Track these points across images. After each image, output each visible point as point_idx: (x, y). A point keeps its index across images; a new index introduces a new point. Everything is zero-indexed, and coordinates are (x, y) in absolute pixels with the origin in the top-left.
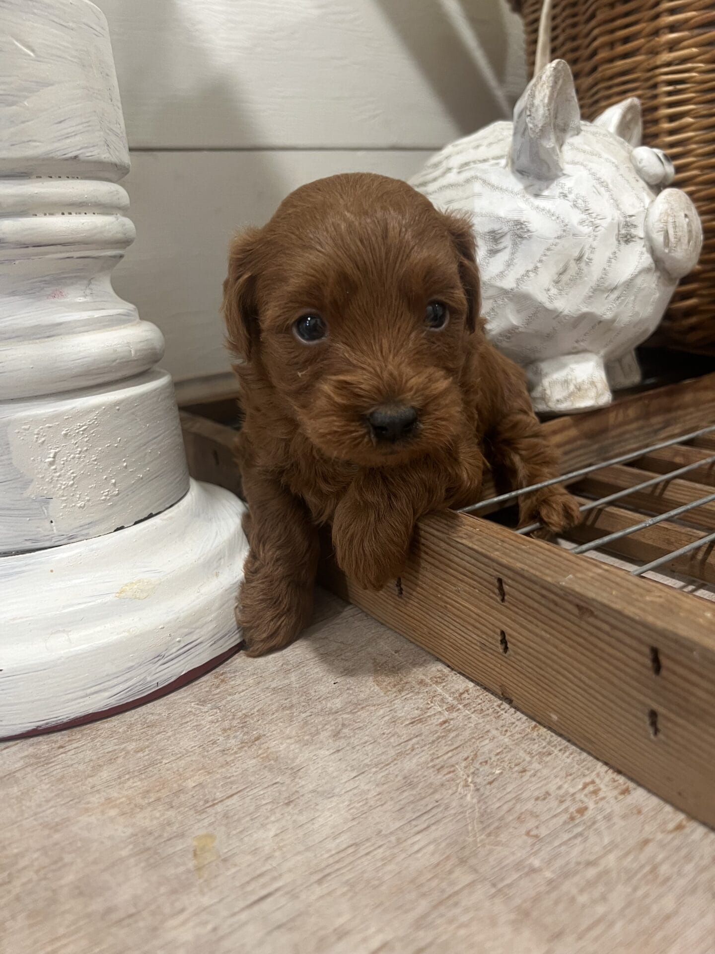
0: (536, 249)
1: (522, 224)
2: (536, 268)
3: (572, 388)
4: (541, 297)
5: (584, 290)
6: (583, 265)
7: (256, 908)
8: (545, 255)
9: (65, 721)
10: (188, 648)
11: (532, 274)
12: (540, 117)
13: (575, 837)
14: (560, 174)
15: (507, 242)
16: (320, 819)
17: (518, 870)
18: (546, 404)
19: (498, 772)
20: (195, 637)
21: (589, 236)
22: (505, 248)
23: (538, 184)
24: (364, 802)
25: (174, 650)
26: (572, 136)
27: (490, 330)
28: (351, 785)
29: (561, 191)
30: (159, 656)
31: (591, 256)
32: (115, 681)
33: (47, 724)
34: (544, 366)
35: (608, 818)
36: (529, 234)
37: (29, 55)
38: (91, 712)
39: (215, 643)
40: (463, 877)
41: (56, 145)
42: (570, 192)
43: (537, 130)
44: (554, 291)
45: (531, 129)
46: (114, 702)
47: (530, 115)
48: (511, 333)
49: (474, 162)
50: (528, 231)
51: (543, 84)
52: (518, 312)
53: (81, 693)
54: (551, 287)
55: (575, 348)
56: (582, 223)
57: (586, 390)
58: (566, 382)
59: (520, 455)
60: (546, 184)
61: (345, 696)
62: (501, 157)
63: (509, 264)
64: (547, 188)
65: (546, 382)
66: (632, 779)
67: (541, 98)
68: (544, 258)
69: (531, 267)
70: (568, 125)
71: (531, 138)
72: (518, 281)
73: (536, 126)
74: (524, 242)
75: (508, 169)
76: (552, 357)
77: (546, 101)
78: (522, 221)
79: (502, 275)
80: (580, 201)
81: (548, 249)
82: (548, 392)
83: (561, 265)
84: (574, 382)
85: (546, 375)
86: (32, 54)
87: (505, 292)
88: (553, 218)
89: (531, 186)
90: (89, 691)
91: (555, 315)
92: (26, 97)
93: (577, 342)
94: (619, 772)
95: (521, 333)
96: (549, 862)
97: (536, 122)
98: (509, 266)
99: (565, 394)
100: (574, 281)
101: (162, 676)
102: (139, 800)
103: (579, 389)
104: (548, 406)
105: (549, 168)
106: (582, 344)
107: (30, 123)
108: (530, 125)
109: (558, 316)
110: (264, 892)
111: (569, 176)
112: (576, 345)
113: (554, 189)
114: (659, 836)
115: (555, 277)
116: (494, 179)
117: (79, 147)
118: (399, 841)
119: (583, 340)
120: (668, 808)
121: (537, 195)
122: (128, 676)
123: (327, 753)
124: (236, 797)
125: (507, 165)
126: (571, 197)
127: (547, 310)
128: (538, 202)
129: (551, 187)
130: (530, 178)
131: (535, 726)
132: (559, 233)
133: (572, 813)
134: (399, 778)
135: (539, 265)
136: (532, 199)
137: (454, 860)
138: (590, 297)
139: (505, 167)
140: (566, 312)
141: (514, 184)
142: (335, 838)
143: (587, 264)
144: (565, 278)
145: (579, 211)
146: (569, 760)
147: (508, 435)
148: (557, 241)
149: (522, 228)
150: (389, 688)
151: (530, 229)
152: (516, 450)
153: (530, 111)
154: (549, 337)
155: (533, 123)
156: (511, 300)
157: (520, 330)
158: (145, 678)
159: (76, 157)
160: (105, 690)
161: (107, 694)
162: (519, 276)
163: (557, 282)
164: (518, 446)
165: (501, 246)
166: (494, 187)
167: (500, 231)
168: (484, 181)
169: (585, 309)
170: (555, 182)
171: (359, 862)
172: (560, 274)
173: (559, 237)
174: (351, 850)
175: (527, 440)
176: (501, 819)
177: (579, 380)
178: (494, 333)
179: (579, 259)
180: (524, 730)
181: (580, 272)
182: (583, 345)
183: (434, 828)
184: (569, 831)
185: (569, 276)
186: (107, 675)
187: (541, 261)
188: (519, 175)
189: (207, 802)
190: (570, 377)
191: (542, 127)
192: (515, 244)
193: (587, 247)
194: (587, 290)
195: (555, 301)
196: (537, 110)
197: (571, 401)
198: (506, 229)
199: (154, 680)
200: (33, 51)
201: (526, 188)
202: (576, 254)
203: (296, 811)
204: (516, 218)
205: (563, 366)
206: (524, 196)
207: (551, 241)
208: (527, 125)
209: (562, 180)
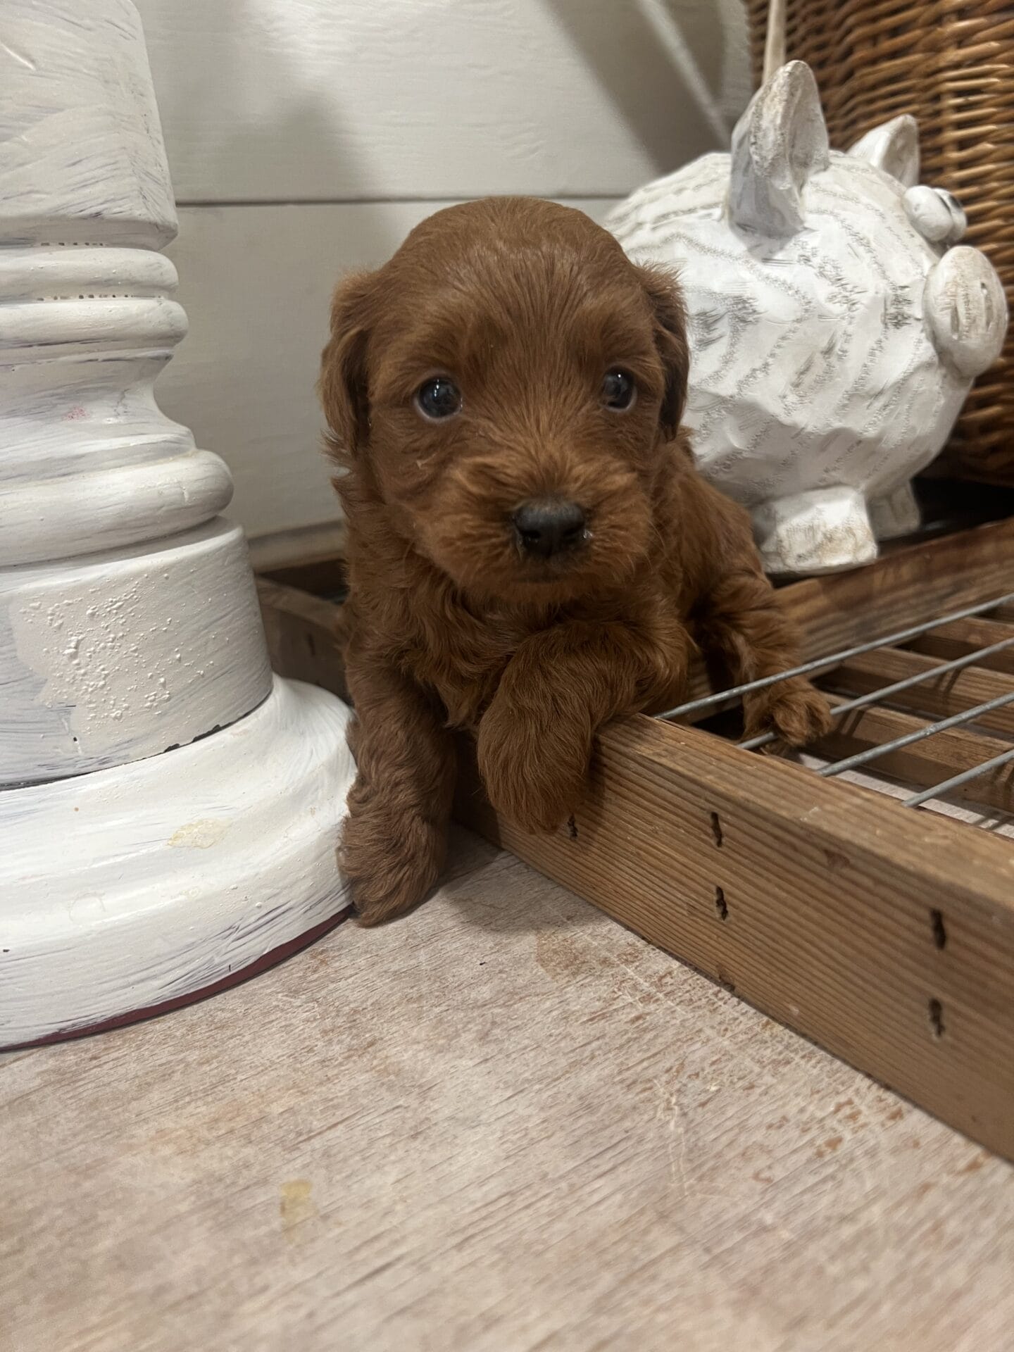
1: (745, 302)
2: (766, 365)
3: (819, 537)
4: (774, 407)
5: (836, 396)
6: (833, 360)
7: (369, 1285)
8: (779, 346)
9: (99, 1021)
10: (271, 917)
11: (760, 375)
12: (770, 146)
13: (824, 1181)
14: (799, 228)
15: (723, 328)
16: (460, 1158)
17: (741, 1229)
18: (783, 561)
19: (713, 1089)
20: (281, 901)
21: (843, 318)
22: (721, 337)
23: (767, 243)
24: (524, 1132)
25: (253, 919)
26: (817, 172)
27: (701, 456)
28: (504, 1109)
29: (801, 252)
30: (232, 928)
31: (846, 347)
32: (169, 965)
33: (74, 1025)
34: (780, 507)
35: (872, 1153)
36: (756, 316)
37: (28, 68)
38: (135, 1008)
39: (311, 908)
40: (663, 1240)
41: (69, 197)
42: (814, 255)
43: (766, 165)
44: (792, 398)
45: (757, 162)
46: (168, 994)
47: (755, 143)
48: (731, 460)
49: (676, 213)
50: (754, 311)
51: (775, 96)
52: (741, 429)
53: (121, 982)
54: (788, 392)
55: (824, 480)
56: (831, 298)
57: (841, 540)
58: (811, 529)
59: (745, 635)
60: (778, 243)
61: (496, 981)
62: (715, 205)
63: (727, 360)
64: (782, 248)
65: (782, 530)
66: (905, 1098)
67: (771, 117)
68: (777, 351)
69: (758, 364)
70: (811, 157)
71: (757, 176)
72: (741, 384)
73: (763, 158)
74: (749, 327)
75: (725, 222)
76: (791, 494)
77: (778, 121)
78: (745, 298)
79: (717, 376)
80: (828, 267)
81: (784, 338)
82: (786, 543)
83: (803, 360)
84: (822, 529)
85: (783, 519)
86: (31, 66)
87: (721, 401)
88: (790, 292)
89: (757, 246)
90: (132, 978)
91: (795, 433)
92: (24, 129)
93: (827, 471)
94: (888, 1088)
95: (746, 459)
96: (786, 1217)
97: (764, 153)
98: (726, 363)
99: (810, 546)
100: (821, 383)
101: (236, 956)
102: (204, 1133)
103: (830, 540)
104: (785, 564)
105: (783, 219)
106: (833, 474)
107: (29, 167)
108: (756, 158)
109: (798, 435)
110: (380, 1262)
111: (813, 231)
112: (825, 475)
113: (791, 251)
114: (945, 1179)
115: (794, 378)
116: (703, 237)
117: (101, 201)
118: (573, 1189)
119: (835, 469)
120: (958, 1139)
121: (766, 260)
122: (187, 957)
123: (471, 1063)
124: (340, 1127)
125: (722, 217)
126: (816, 261)
127: (782, 425)
128: (767, 269)
129: (787, 247)
130: (757, 235)
131: (768, 1023)
132: (799, 315)
133: (820, 1146)
134: (573, 1098)
135: (770, 360)
136: (760, 266)
137: (650, 1215)
138: (845, 406)
139: (719, 220)
140: (810, 429)
141: (734, 244)
142: (482, 1184)
143: (840, 358)
144: (808, 379)
145: (828, 282)
146: (815, 1072)
147: (726, 607)
148: (797, 325)
149: (745, 308)
150: (559, 970)
151: (758, 309)
152: (739, 628)
153: (755, 136)
154: (786, 465)
155: (760, 155)
156: (730, 411)
157: (745, 455)
158: (211, 960)
159: (98, 214)
160: (154, 977)
161: (156, 983)
162: (741, 377)
163: (796, 385)
164: (742, 622)
165: (715, 334)
166: (704, 250)
167: (713, 313)
168: (690, 241)
169: (837, 424)
170: (793, 241)
171: (516, 1218)
172: (802, 373)
173: (799, 321)
174: (504, 1201)
175: (754, 613)
176: (719, 1155)
177: (830, 527)
178: (706, 460)
179: (828, 351)
180: (751, 1029)
181: (829, 371)
182: (836, 475)
183: (622, 1169)
184: (814, 1172)
185: (814, 377)
186: (158, 956)
187: (772, 355)
188: (741, 231)
189: (299, 1134)
190: (816, 522)
191: (773, 159)
192: (735, 331)
193: (840, 333)
194: (840, 396)
195: (794, 413)
196: (765, 136)
197: (819, 556)
198: (721, 309)
199: (225, 962)
200: (33, 61)
201: (750, 250)
202: (824, 344)
203: (426, 1147)
204: (737, 294)
205: (808, 506)
206: (747, 262)
207: (787, 327)
208: (750, 157)
209: (803, 237)
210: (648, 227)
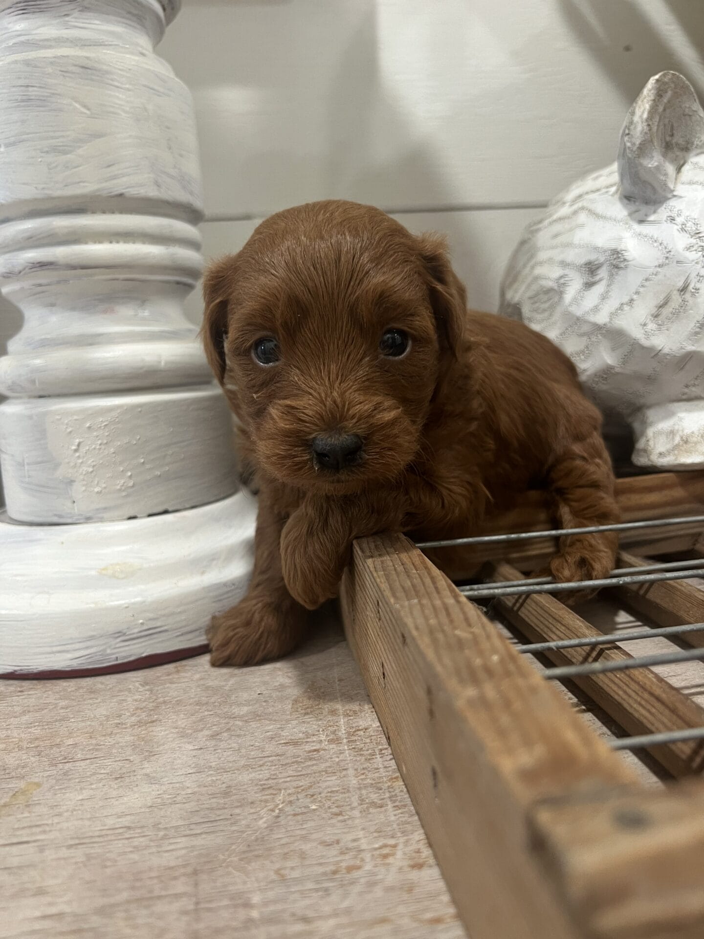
0: (631, 280)
1: (618, 253)
2: (632, 300)
3: (677, 440)
4: (637, 333)
5: (689, 325)
6: (688, 296)
7: (7, 849)
8: (643, 286)
9: (35, 671)
10: (149, 633)
11: (626, 308)
12: (638, 134)
13: (317, 890)
14: (670, 196)
15: (603, 273)
16: (125, 799)
17: (232, 899)
18: (648, 456)
19: (314, 807)
20: (159, 624)
21: (697, 263)
22: (601, 280)
23: (644, 209)
24: (174, 796)
25: (136, 630)
26: (698, 155)
27: (585, 370)
28: (182, 779)
29: (670, 214)
30: (120, 633)
31: (698, 285)
32: (77, 646)
33: (21, 670)
34: (651, 414)
35: (371, 885)
36: (626, 263)
37: (85, 113)
38: (55, 668)
39: (182, 635)
40: (180, 886)
41: (104, 185)
42: (679, 215)
43: (635, 149)
44: (651, 326)
45: (629, 148)
46: (75, 665)
47: (628, 134)
48: (607, 373)
49: (587, 193)
50: (625, 260)
51: (645, 98)
52: (613, 349)
53: (49, 650)
54: (648, 321)
55: (684, 394)
56: (689, 248)
57: (696, 443)
58: (672, 433)
59: (570, 506)
60: (653, 208)
61: (257, 706)
62: (612, 186)
63: (604, 297)
64: (655, 212)
65: (650, 432)
66: (436, 856)
67: (640, 114)
68: (641, 290)
69: (626, 299)
70: (693, 143)
71: (629, 158)
72: (613, 315)
73: (634, 144)
74: (621, 272)
75: (617, 196)
76: (658, 404)
77: (645, 116)
78: (619, 250)
79: (596, 309)
80: (689, 224)
81: (647, 280)
82: (651, 443)
83: (662, 297)
84: (680, 433)
85: (652, 424)
86: (88, 112)
87: (598, 328)
88: (655, 244)
89: (637, 211)
90: (55, 649)
91: (654, 354)
92: (80, 147)
93: (687, 386)
94: (430, 845)
95: (618, 373)
96: (266, 904)
97: (634, 140)
98: (603, 299)
99: (669, 446)
100: (676, 314)
101: (121, 652)
102: (25, 745)
103: (686, 442)
104: (649, 460)
106: (694, 389)
107: (81, 168)
108: (628, 144)
109: (657, 354)
110: (25, 839)
111: (681, 197)
112: (686, 390)
113: (663, 213)
114: (406, 921)
115: (654, 310)
116: (599, 208)
117: (124, 187)
118: (165, 837)
119: (694, 385)
120: (446, 898)
121: (641, 222)
122: (89, 643)
123: (191, 747)
124: (88, 761)
125: (616, 192)
126: (679, 220)
127: (643, 348)
129: (659, 210)
130: (637, 204)
131: (396, 778)
132: (661, 261)
133: (341, 867)
134: (224, 785)
135: (635, 297)
136: (637, 227)
137: (189, 870)
138: (696, 333)
139: (613, 195)
140: (666, 350)
141: (619, 210)
142: (119, 817)
143: (693, 294)
144: (666, 311)
145: (688, 235)
146: (393, 818)
148: (659, 270)
149: (619, 258)
150: (299, 710)
151: (627, 258)
152: (567, 501)
153: (629, 129)
154: (650, 379)
155: (631, 142)
156: (604, 336)
157: (617, 370)
158: (105, 650)
159: (121, 195)
160: (67, 651)
161: (70, 656)
162: (613, 310)
163: (656, 316)
165: (597, 278)
166: (598, 216)
167: (596, 263)
168: (590, 211)
169: (690, 348)
170: (664, 206)
171: (116, 842)
172: (661, 307)
173: (660, 266)
174: (121, 831)
175: (582, 490)
176: (270, 849)
177: (687, 431)
178: (588, 373)
179: (683, 290)
180: (382, 777)
181: (684, 304)
182: (695, 391)
183: (204, 836)
184: (317, 882)
185: (671, 310)
186: (71, 639)
187: (637, 293)
188: (626, 201)
189: (65, 758)
190: (676, 427)
191: (640, 144)
192: (611, 275)
193: (693, 275)
194: (692, 325)
195: (652, 338)
196: (635, 128)
197: (675, 455)
198: (602, 259)
199: (113, 654)
200: (89, 109)
201: (630, 215)
202: (680, 284)
203: (116, 787)
204: (613, 247)
205: (672, 414)
206: (627, 223)
207: (651, 271)
208: (625, 145)
209: (672, 203)
210: (568, 204)
